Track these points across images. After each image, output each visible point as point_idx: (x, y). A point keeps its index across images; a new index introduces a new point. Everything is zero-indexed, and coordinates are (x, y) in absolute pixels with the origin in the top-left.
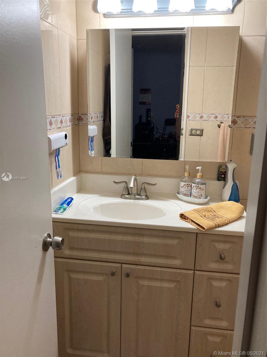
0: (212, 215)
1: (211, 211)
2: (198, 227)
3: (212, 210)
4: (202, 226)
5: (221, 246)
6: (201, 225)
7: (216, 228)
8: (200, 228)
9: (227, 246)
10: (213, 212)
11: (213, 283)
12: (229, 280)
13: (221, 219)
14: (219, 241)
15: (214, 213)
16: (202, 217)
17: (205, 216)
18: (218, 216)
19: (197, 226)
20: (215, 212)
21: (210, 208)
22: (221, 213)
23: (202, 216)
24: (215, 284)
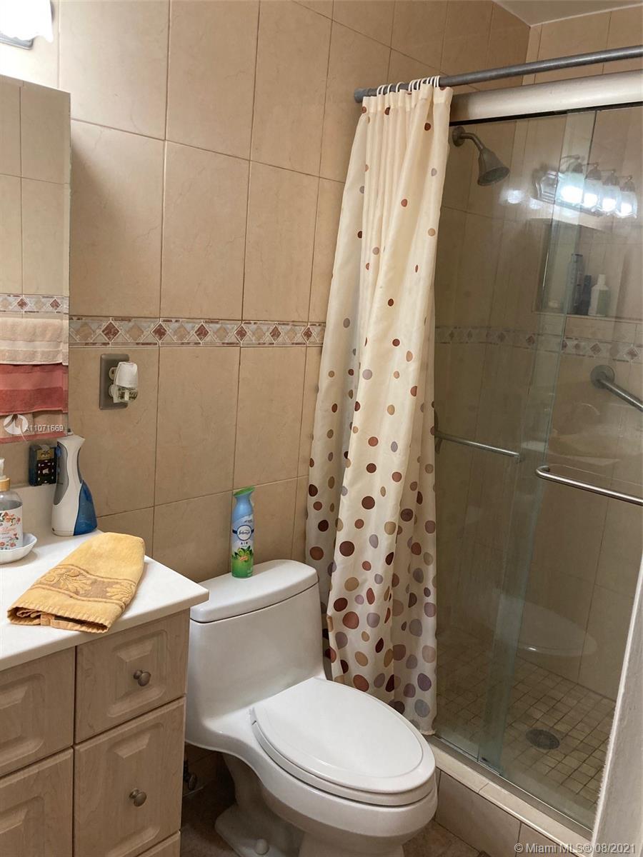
0: (89, 582)
1: (80, 574)
2: (84, 629)
3: (82, 572)
4: (96, 621)
5: (132, 655)
6: (91, 619)
7: (123, 613)
8: (90, 630)
9: (148, 646)
10: (85, 573)
11: (120, 754)
12: (156, 726)
13: (118, 586)
14: (127, 645)
15: (89, 576)
16: (71, 597)
17: (77, 593)
18: (104, 582)
19: (78, 627)
20: (88, 573)
21: (73, 565)
22: (104, 570)
23: (72, 594)
24: (125, 752)
